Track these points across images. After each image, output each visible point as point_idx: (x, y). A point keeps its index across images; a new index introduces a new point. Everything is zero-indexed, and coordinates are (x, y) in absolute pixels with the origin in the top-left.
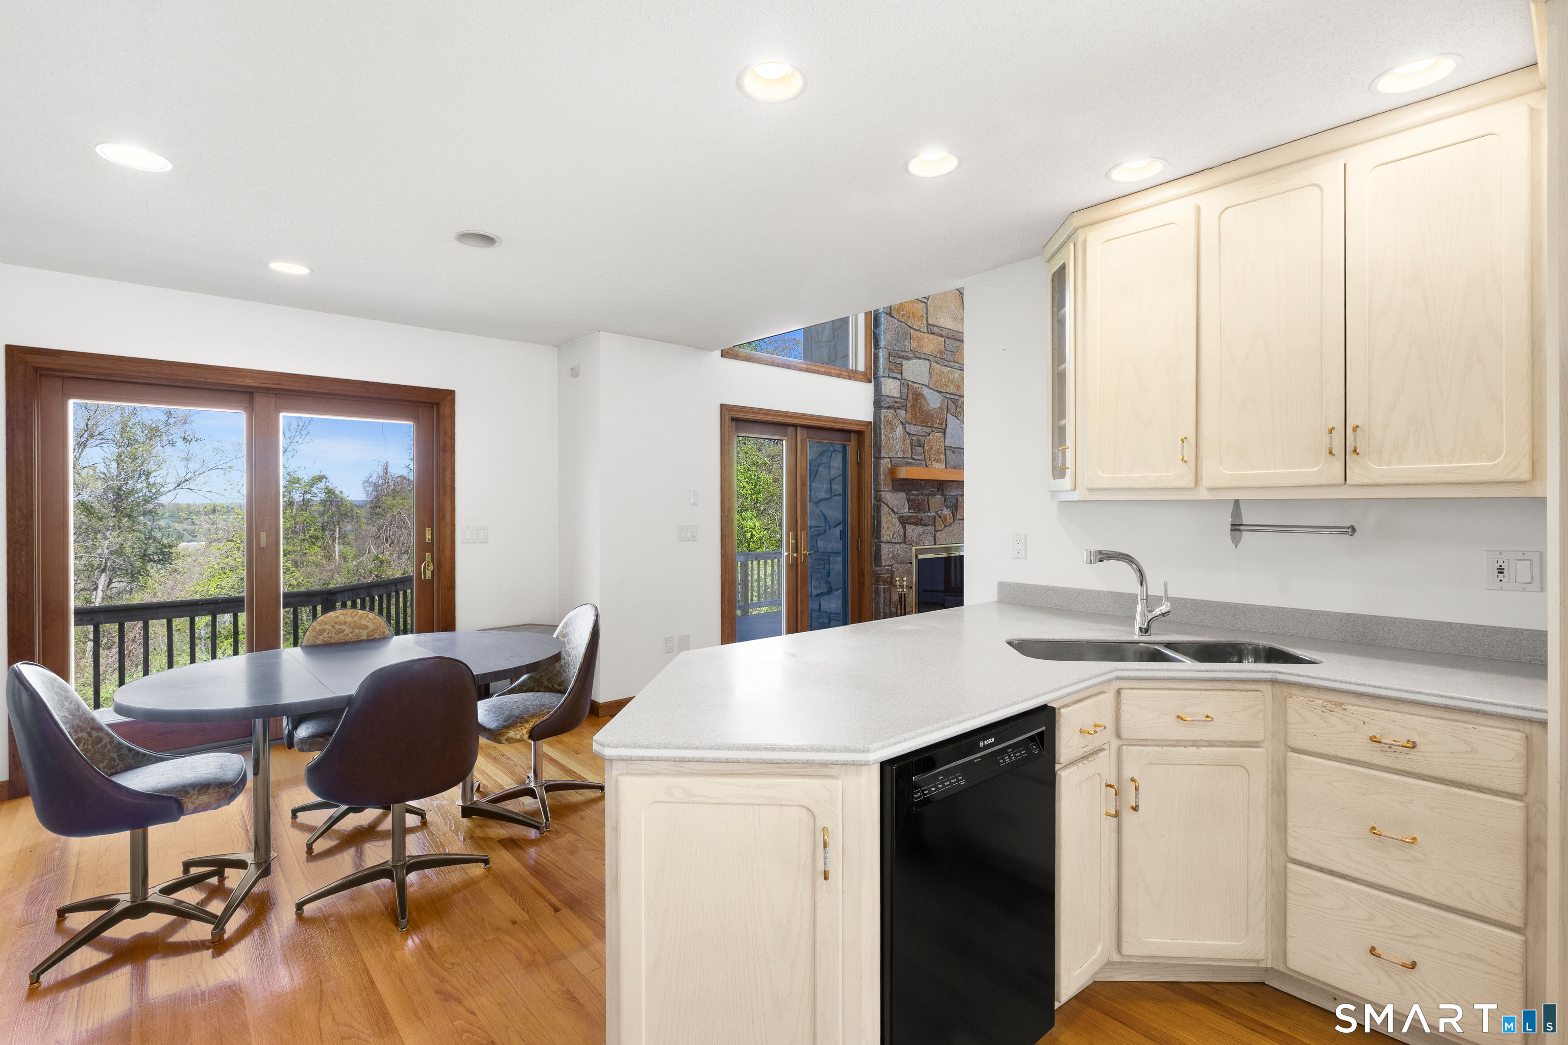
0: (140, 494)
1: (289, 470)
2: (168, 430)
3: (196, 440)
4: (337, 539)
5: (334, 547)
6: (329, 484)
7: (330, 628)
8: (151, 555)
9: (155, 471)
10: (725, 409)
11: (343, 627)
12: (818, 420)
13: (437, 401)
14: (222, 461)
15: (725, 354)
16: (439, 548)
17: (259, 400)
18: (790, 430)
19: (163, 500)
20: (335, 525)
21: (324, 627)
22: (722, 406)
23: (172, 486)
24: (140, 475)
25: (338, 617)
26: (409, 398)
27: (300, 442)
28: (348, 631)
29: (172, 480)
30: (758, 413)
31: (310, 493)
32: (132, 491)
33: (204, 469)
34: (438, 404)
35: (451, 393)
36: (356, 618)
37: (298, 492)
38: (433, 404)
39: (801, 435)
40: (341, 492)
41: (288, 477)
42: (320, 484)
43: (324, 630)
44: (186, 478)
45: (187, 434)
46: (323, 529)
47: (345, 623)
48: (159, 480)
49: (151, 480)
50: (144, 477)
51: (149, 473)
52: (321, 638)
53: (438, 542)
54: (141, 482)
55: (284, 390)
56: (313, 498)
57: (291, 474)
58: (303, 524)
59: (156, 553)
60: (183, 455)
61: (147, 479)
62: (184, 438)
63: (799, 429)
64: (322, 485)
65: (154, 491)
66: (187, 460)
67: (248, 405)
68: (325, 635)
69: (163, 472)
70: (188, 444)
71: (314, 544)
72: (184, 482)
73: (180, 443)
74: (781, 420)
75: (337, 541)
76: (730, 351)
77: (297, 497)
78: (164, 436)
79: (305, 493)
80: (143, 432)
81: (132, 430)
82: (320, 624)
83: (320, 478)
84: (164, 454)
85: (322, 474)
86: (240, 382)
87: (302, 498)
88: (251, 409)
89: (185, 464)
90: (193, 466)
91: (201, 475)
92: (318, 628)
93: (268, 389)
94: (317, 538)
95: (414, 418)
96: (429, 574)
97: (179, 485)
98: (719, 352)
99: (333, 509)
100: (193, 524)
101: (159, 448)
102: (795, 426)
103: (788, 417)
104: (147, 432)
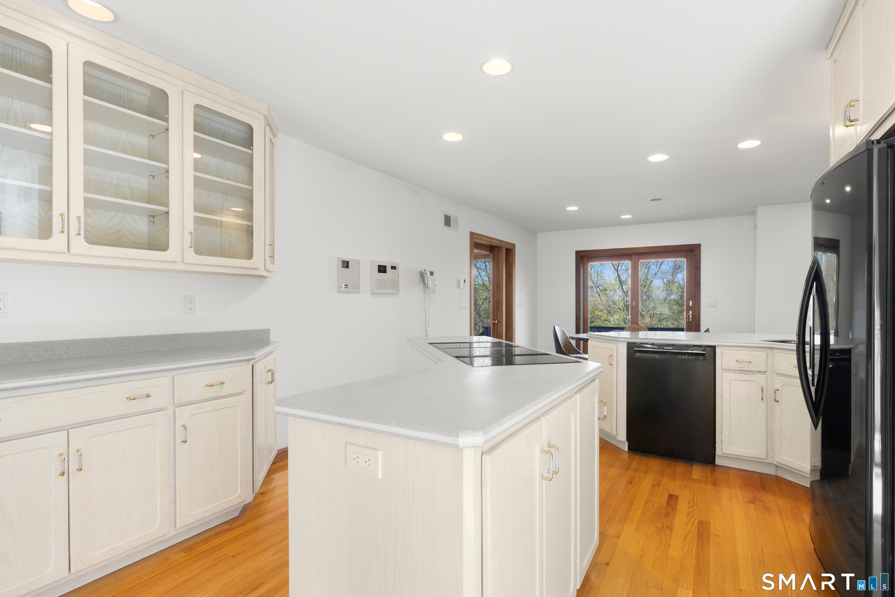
16: (694, 309)
17: (633, 257)
26: (682, 250)
34: (694, 250)
53: (694, 306)
55: (640, 253)
67: (631, 259)
93: (635, 253)
95: (686, 257)
96: (691, 319)
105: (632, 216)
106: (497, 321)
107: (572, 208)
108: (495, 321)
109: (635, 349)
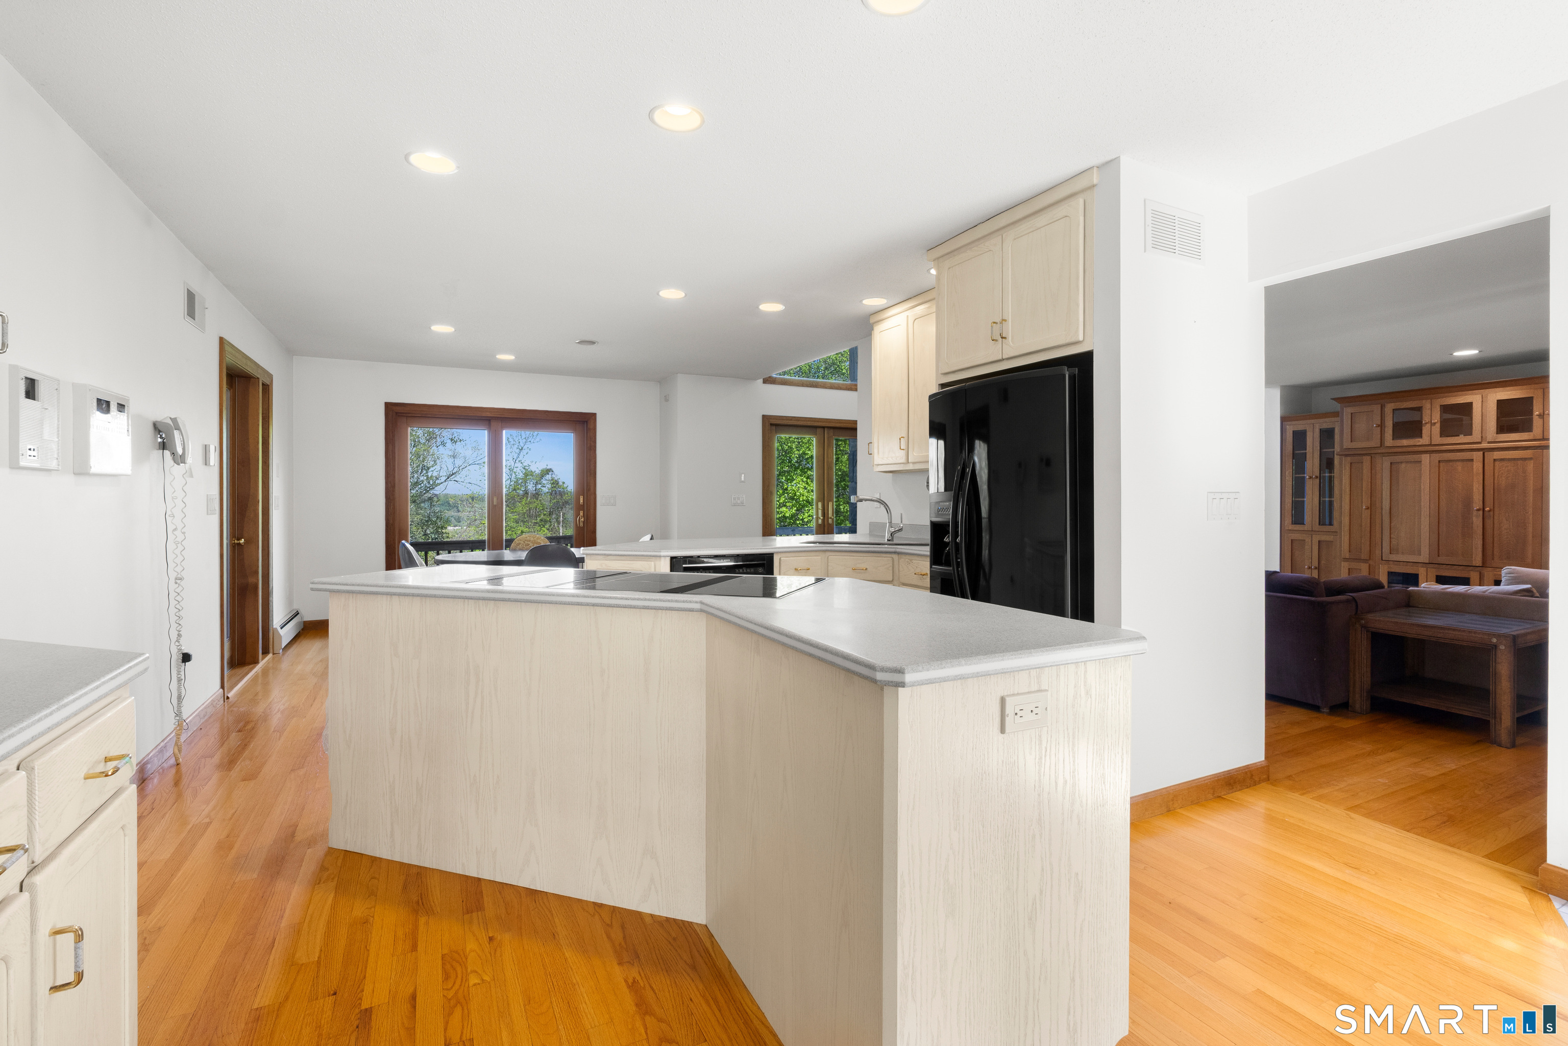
0: (422, 485)
1: (525, 464)
2: (441, 433)
3: (460, 441)
4: (561, 522)
5: (559, 529)
6: (555, 476)
7: (523, 543)
8: (429, 534)
9: (432, 467)
10: (765, 418)
11: (529, 543)
12: (840, 423)
13: (586, 420)
14: (478, 458)
15: (766, 381)
16: (587, 508)
17: (493, 423)
18: (819, 430)
19: (438, 490)
20: (559, 511)
21: (520, 542)
22: (764, 416)
23: (443, 479)
24: (422, 470)
25: (526, 537)
26: (570, 419)
27: (532, 441)
28: (531, 545)
29: (444, 473)
30: (791, 420)
31: (541, 484)
32: (417, 482)
33: (465, 465)
34: (587, 422)
35: (594, 415)
36: (535, 539)
37: (532, 483)
38: (584, 422)
39: (828, 433)
40: (564, 483)
41: (524, 470)
42: (547, 476)
43: (520, 543)
44: (454, 472)
45: (453, 436)
46: (550, 514)
47: (530, 541)
48: (435, 474)
49: (430, 474)
50: (425, 472)
51: (428, 468)
52: (518, 547)
53: (587, 504)
54: (423, 475)
55: (505, 418)
56: (542, 488)
57: (526, 468)
58: (536, 509)
59: (433, 533)
60: (451, 453)
61: (427, 473)
62: (452, 440)
63: (826, 430)
64: (549, 477)
65: (431, 483)
66: (454, 458)
67: (488, 427)
68: (520, 546)
69: (437, 467)
70: (454, 444)
71: (544, 526)
72: (452, 475)
73: (449, 443)
74: (809, 424)
75: (561, 524)
76: (769, 379)
77: (531, 487)
78: (438, 438)
79: (537, 484)
80: (424, 436)
81: (417, 434)
82: (518, 540)
83: (548, 471)
84: (438, 453)
85: (548, 468)
86: (484, 414)
87: (534, 488)
88: (489, 427)
89: (453, 460)
90: (459, 462)
91: (463, 470)
92: (517, 542)
93: (498, 418)
94: (546, 521)
95: (574, 430)
96: (582, 525)
97: (448, 478)
98: (761, 380)
99: (558, 497)
100: (459, 511)
101: (435, 448)
102: (824, 428)
103: (815, 421)
104: (426, 435)
105: (516, 357)
106: (243, 540)
107: (441, 329)
108: (239, 539)
109: (684, 566)
